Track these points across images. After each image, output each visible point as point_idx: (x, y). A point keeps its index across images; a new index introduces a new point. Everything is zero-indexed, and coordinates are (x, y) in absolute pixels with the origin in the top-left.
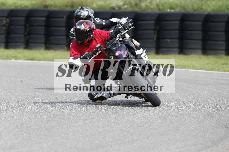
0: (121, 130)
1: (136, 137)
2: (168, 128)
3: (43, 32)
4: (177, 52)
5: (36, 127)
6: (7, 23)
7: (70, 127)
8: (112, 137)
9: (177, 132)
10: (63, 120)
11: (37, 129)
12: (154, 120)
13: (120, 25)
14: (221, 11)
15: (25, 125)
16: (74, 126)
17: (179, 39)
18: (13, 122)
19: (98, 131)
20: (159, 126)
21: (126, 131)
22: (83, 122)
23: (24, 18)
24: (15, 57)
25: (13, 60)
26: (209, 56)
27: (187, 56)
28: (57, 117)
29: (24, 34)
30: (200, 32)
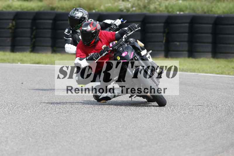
0: (129, 136)
1: (145, 143)
2: (177, 133)
3: (49, 35)
4: (187, 55)
5: (43, 132)
6: (13, 26)
7: (77, 132)
8: (120, 143)
9: (186, 138)
10: (70, 125)
11: (44, 134)
12: (163, 125)
13: (115, 26)
14: (231, 13)
15: (31, 130)
16: (81, 131)
17: (188, 41)
18: (19, 127)
19: (107, 137)
20: (168, 131)
21: (134, 136)
22: (91, 127)
23: (30, 21)
24: (21, 60)
25: (19, 63)
26: (219, 60)
27: (197, 60)
28: (64, 122)
29: (30, 37)
30: (210, 35)
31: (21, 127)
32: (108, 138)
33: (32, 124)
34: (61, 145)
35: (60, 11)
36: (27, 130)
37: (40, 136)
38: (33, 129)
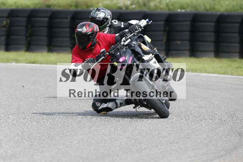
4: (188, 54)
6: (7, 24)
17: (190, 41)
19: (104, 139)
23: (25, 19)
24: (16, 60)
25: (14, 63)
29: (25, 36)
30: (212, 34)
31: (15, 130)
32: (106, 141)
33: (27, 126)
34: (57, 148)
35: (56, 8)
36: (22, 133)
37: (36, 139)
38: (28, 131)
